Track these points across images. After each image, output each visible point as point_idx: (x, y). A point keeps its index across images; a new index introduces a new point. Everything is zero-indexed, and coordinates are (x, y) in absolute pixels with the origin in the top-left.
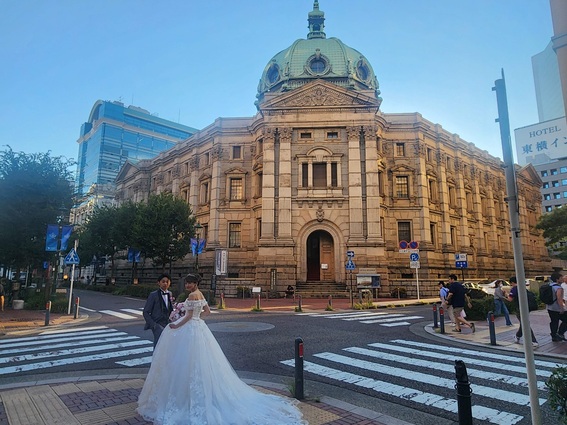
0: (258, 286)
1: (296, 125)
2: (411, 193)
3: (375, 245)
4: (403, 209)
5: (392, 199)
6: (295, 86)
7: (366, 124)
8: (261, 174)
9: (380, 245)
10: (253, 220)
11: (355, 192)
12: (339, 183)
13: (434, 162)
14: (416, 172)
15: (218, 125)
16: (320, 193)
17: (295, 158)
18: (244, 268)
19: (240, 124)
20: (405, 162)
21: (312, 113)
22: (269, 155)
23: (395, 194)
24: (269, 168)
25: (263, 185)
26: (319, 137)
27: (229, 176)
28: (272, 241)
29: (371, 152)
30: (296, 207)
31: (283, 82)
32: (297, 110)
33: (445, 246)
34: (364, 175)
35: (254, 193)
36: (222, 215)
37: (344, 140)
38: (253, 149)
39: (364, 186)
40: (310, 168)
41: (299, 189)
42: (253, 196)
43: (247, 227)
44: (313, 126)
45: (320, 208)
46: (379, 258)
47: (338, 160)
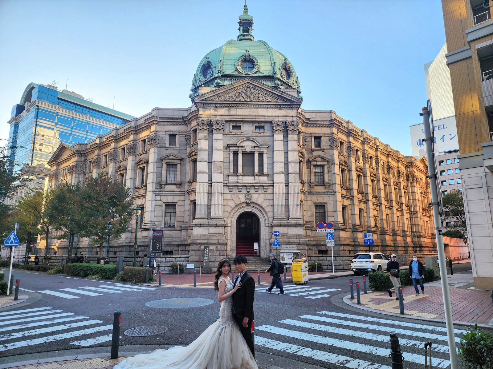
0: (192, 262)
1: (228, 118)
2: (327, 181)
3: (296, 225)
4: (319, 194)
5: (310, 185)
6: (226, 82)
7: (289, 120)
8: (195, 162)
9: (300, 225)
10: (187, 203)
11: (279, 179)
12: (265, 171)
13: (346, 154)
14: (330, 162)
15: (154, 113)
16: (248, 180)
17: (227, 147)
18: (178, 246)
19: (176, 115)
20: (321, 154)
21: (242, 108)
22: (203, 144)
23: (313, 181)
24: (202, 156)
25: (198, 171)
26: (247, 129)
27: (165, 162)
28: (206, 221)
29: (293, 145)
30: (227, 191)
31: (216, 78)
32: (229, 105)
33: (354, 225)
34: (287, 163)
35: (189, 177)
36: (158, 198)
37: (269, 132)
38: (187, 138)
39: (287, 174)
40: (240, 156)
41: (230, 176)
42: (187, 180)
43: (182, 208)
44: (243, 120)
45: (248, 192)
46: (299, 237)
47: (264, 150)
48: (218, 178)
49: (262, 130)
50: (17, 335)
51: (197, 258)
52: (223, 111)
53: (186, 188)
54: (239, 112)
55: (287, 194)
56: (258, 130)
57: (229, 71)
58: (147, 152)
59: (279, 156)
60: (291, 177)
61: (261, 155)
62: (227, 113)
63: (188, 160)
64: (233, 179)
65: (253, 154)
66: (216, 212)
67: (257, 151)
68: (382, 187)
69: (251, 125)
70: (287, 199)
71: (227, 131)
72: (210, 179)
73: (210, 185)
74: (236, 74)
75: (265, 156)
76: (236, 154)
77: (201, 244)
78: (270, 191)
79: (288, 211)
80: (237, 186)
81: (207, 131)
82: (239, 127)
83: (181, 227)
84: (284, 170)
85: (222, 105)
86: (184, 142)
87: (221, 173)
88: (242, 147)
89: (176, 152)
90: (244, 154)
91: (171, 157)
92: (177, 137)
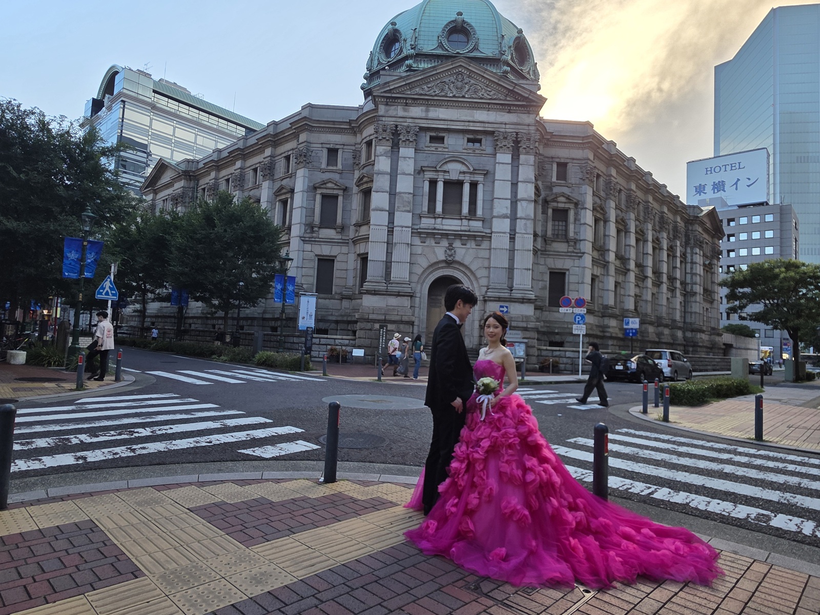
0: (359, 347)
1: (424, 124)
2: (571, 234)
3: (523, 301)
4: (558, 254)
5: (545, 240)
6: (423, 65)
7: (523, 130)
8: (367, 193)
9: (529, 301)
10: (352, 257)
11: (501, 226)
12: (479, 212)
13: (602, 194)
14: (578, 205)
15: (306, 113)
16: (452, 225)
17: (420, 171)
18: (337, 322)
19: (339, 117)
20: (566, 190)
21: (447, 107)
22: (383, 164)
23: (549, 233)
24: (381, 183)
25: (373, 206)
26: (454, 143)
27: (319, 191)
28: (382, 287)
29: (527, 172)
30: (417, 241)
31: (407, 58)
32: (429, 102)
33: (606, 307)
34: (514, 201)
35: (355, 217)
36: (308, 247)
37: (489, 150)
38: (356, 155)
39: (514, 218)
40: (440, 187)
41: (424, 217)
42: (354, 222)
43: (343, 266)
44: (449, 127)
45: (451, 245)
46: (526, 319)
47: (479, 178)
48: (403, 219)
49: (477, 145)
50: (145, 432)
51: (368, 342)
52: (416, 111)
53: (351, 233)
54: (443, 115)
55: (512, 251)
56: (471, 144)
57: (429, 47)
58: (292, 176)
59: (502, 190)
60: (520, 224)
61: (474, 186)
62: (423, 115)
63: (355, 189)
64: (427, 223)
65: (460, 183)
66: (400, 273)
67: (467, 179)
68: (650, 251)
69: (461, 136)
70: (512, 260)
71: (421, 145)
72: (391, 221)
73: (391, 232)
74: (440, 52)
75: (480, 188)
76: (433, 183)
77: (375, 321)
78: (485, 245)
79: (511, 278)
80: (433, 234)
81: (390, 143)
82: (441, 140)
83: (341, 294)
84: (509, 212)
85: (416, 101)
86: (351, 161)
87: (409, 212)
88: (445, 172)
89: (336, 177)
90: (446, 183)
91: (329, 185)
92: (340, 152)
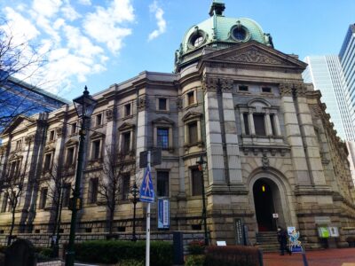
1: (236, 78)
25: (210, 130)
30: (242, 154)
34: (301, 126)
37: (277, 95)
39: (303, 136)
44: (251, 80)
45: (265, 156)
47: (275, 112)
48: (232, 139)
49: (269, 92)
51: (225, 234)
52: (229, 71)
53: (181, 153)
55: (307, 158)
56: (265, 92)
57: (224, 38)
58: (134, 117)
59: (291, 118)
61: (272, 116)
62: (234, 73)
63: (182, 123)
64: (247, 141)
65: (263, 115)
67: (268, 112)
69: (258, 86)
70: (308, 164)
71: (235, 91)
72: (224, 140)
73: (225, 147)
74: (231, 41)
75: (276, 118)
76: (246, 115)
77: (229, 216)
78: (287, 155)
79: (311, 177)
80: (253, 150)
81: (216, 90)
82: (246, 89)
83: (176, 197)
84: (300, 133)
85: (229, 65)
86: (175, 106)
87: (235, 133)
88: (253, 108)
89: (167, 116)
90: (255, 115)
91: (163, 121)
92: (167, 102)
